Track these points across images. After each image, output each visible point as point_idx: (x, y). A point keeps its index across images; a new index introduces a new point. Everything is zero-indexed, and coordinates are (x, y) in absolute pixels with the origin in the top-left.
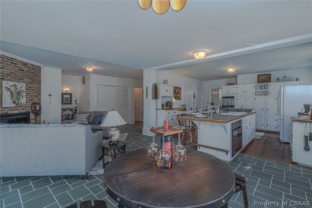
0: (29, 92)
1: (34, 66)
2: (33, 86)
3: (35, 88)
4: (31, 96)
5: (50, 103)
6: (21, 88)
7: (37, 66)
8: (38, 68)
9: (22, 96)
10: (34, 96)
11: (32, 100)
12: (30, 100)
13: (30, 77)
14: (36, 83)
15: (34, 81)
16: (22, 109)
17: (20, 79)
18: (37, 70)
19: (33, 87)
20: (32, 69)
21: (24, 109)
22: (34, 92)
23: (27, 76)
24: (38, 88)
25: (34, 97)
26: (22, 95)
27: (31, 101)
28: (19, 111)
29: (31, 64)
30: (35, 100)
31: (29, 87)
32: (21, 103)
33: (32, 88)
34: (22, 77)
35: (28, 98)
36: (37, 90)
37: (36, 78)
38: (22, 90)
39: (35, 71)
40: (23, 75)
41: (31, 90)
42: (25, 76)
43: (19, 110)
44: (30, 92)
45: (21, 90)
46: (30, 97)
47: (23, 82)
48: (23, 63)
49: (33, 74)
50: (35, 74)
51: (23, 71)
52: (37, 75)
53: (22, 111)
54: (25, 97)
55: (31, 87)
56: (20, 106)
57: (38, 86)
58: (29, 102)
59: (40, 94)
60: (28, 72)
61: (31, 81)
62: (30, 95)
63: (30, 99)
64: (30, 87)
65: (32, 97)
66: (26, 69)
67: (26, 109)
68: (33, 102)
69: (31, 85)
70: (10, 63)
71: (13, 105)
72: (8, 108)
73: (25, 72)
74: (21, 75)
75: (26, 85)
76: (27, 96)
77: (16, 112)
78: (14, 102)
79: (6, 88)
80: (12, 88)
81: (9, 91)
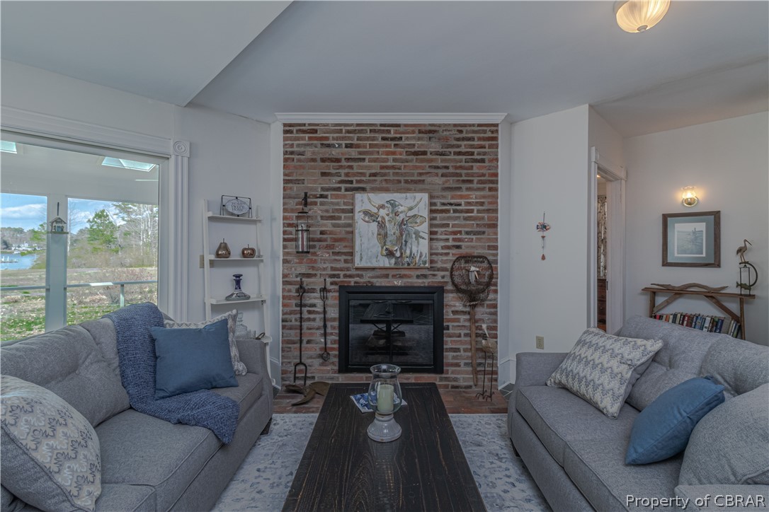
0: (443, 219)
1: (464, 129)
2: (461, 197)
3: (469, 204)
4: (455, 233)
5: (543, 258)
6: (411, 209)
7: (479, 125)
8: (485, 132)
9: (414, 236)
10: (467, 233)
11: (458, 247)
12: (448, 247)
13: (451, 170)
14: (475, 185)
15: (464, 181)
16: (418, 277)
17: (412, 181)
18: (480, 139)
19: (463, 201)
20: (458, 139)
21: (425, 276)
22: (465, 219)
23: (437, 167)
24: (482, 204)
25: (464, 237)
26: (417, 233)
27: (455, 251)
28: (410, 280)
29: (455, 125)
30: (473, 246)
31: (443, 204)
32: (412, 256)
33: (460, 205)
34: (421, 174)
35: (441, 240)
36: (479, 211)
37: (475, 170)
38: (415, 216)
39: (472, 147)
40: (423, 168)
41: (455, 211)
42: (428, 170)
43: (409, 277)
44: (449, 218)
45: (410, 217)
46: (451, 237)
47: (422, 191)
48: (423, 129)
50: (472, 154)
51: (424, 153)
52: (479, 157)
53: (420, 281)
55: (452, 201)
56: (409, 264)
57: (484, 197)
58: (447, 254)
59: (495, 226)
60: (442, 154)
61: (451, 182)
62: (450, 229)
63: (451, 243)
64: (451, 204)
65: (458, 236)
66: (435, 146)
67: (434, 275)
68: (463, 251)
69: (452, 198)
70: (380, 142)
71: (386, 262)
72: (373, 269)
73: (429, 156)
74: (417, 167)
75: (431, 197)
76: (435, 233)
77: (398, 283)
78: (390, 254)
79: (366, 213)
80: (383, 212)
81: (374, 221)
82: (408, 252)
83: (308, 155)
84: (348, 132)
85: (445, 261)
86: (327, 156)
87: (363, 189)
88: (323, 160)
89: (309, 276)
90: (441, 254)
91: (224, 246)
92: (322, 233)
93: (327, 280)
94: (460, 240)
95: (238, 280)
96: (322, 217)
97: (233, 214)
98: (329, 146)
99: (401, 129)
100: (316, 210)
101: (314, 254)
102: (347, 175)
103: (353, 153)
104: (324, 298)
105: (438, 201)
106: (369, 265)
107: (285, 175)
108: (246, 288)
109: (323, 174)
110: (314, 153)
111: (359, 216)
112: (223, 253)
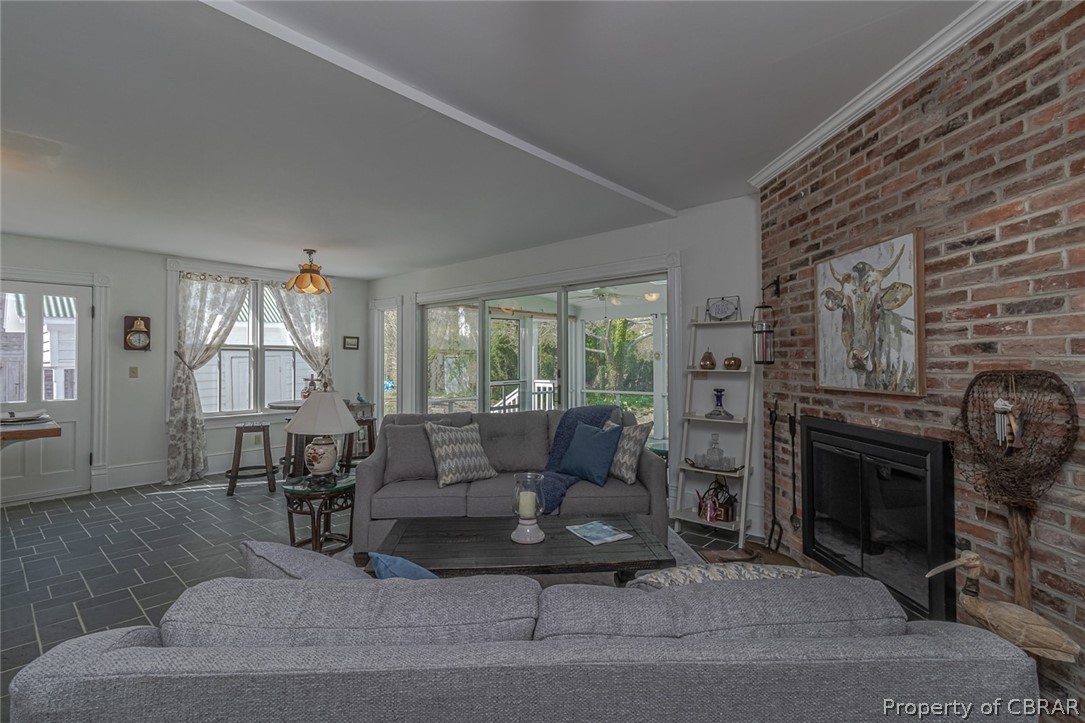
0: (954, 282)
1: (993, 38)
2: (993, 217)
4: (979, 313)
6: (886, 273)
9: (892, 328)
10: (1011, 309)
11: (988, 348)
12: (966, 350)
13: (969, 158)
14: (1029, 174)
15: (1000, 174)
16: (908, 414)
17: (894, 214)
18: (1039, 36)
20: (982, 73)
21: (920, 415)
22: (1005, 272)
23: (941, 164)
24: (1050, 220)
25: (1002, 319)
26: (897, 319)
27: (981, 359)
28: (894, 420)
29: (975, 42)
31: (953, 247)
32: (890, 370)
33: (990, 238)
34: (909, 194)
35: (950, 331)
36: (1041, 243)
37: (1029, 131)
38: (893, 287)
39: (1018, 70)
40: (912, 178)
41: (980, 257)
42: (922, 179)
43: (893, 412)
44: (965, 278)
45: (886, 290)
46: (970, 324)
48: (910, 95)
49: (995, 113)
50: (1020, 89)
51: (914, 145)
52: (1040, 89)
53: (911, 423)
54: (911, 325)
55: (972, 234)
56: (886, 387)
58: (963, 366)
60: (948, 130)
61: (969, 187)
62: (969, 304)
63: (970, 339)
64: (969, 243)
65: (989, 320)
66: (933, 119)
67: (937, 414)
68: (999, 359)
69: (972, 226)
70: (850, 160)
71: (854, 381)
72: (844, 393)
73: (923, 147)
74: (901, 182)
75: (920, 235)
76: (937, 317)
77: (876, 422)
78: (859, 366)
79: (829, 294)
80: (848, 288)
81: (839, 306)
82: (884, 361)
83: (780, 222)
84: (814, 165)
85: (953, 384)
86: (795, 215)
87: (829, 254)
88: (791, 223)
89: (783, 396)
90: (951, 366)
91: (708, 357)
92: (793, 332)
93: (798, 405)
94: (991, 329)
95: (719, 395)
96: (793, 309)
97: (716, 319)
98: (796, 198)
99: (874, 119)
100: (787, 300)
101: (786, 365)
102: (814, 236)
103: (819, 197)
104: (793, 432)
105: (941, 243)
106: (835, 384)
107: (764, 257)
109: (793, 244)
110: (783, 216)
111: (822, 300)
112: (708, 363)
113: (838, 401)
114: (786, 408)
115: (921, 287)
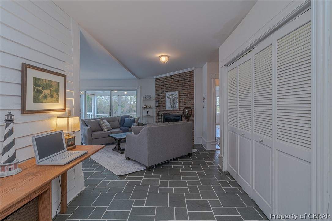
1: (186, 73)
2: (186, 91)
3: (187, 93)
4: (184, 101)
5: (204, 107)
6: (175, 95)
7: (189, 72)
8: (190, 73)
9: (176, 102)
10: (187, 101)
11: (185, 105)
12: (183, 105)
13: (184, 85)
14: (188, 88)
15: (186, 87)
16: (177, 112)
17: (176, 88)
18: (189, 75)
19: (186, 93)
20: (185, 76)
21: (179, 112)
22: (187, 97)
23: (181, 84)
24: (190, 93)
25: (186, 102)
27: (184, 106)
29: (184, 73)
30: (188, 105)
31: (182, 94)
33: (185, 94)
34: (178, 86)
36: (189, 95)
37: (189, 84)
38: (176, 97)
39: (188, 78)
40: (178, 85)
41: (185, 95)
42: (179, 85)
44: (183, 97)
46: (184, 102)
47: (177, 91)
48: (178, 75)
49: (186, 81)
50: (188, 80)
51: (178, 81)
52: (189, 80)
54: (178, 102)
55: (184, 93)
56: (175, 109)
57: (190, 91)
58: (183, 107)
59: (193, 99)
60: (182, 81)
61: (184, 88)
62: (183, 100)
63: (184, 104)
64: (184, 94)
65: (185, 102)
66: (180, 79)
68: (186, 106)
69: (184, 92)
70: (170, 80)
71: (171, 109)
72: (169, 110)
73: (179, 82)
74: (177, 85)
75: (179, 92)
76: (181, 101)
77: (174, 114)
78: (172, 107)
79: (168, 97)
80: (170, 97)
81: (169, 99)
82: (175, 106)
83: (159, 85)
84: (165, 78)
85: (182, 109)
86: (162, 84)
87: (167, 91)
88: (161, 86)
89: (159, 112)
90: (182, 107)
91: (146, 106)
92: (161, 102)
93: (162, 113)
94: (185, 103)
95: (148, 112)
96: (161, 99)
97: (147, 99)
98: (162, 82)
99: (174, 76)
100: (160, 97)
101: (160, 107)
102: (165, 88)
103: (166, 83)
104: (161, 117)
105: (181, 93)
106: (168, 109)
107: (156, 90)
108: (149, 114)
109: (161, 89)
110: (160, 84)
111: (166, 98)
112: (146, 107)
113: (169, 112)
114: (160, 113)
115: (179, 98)
